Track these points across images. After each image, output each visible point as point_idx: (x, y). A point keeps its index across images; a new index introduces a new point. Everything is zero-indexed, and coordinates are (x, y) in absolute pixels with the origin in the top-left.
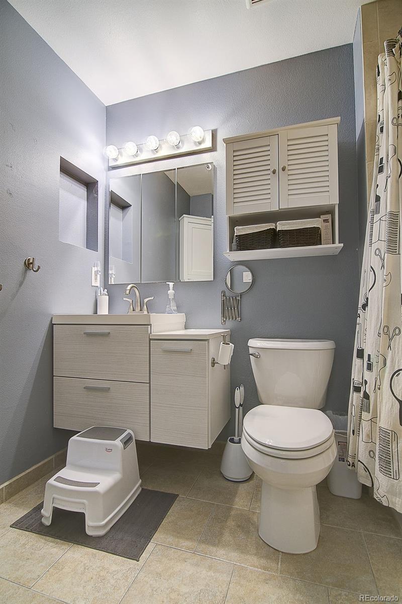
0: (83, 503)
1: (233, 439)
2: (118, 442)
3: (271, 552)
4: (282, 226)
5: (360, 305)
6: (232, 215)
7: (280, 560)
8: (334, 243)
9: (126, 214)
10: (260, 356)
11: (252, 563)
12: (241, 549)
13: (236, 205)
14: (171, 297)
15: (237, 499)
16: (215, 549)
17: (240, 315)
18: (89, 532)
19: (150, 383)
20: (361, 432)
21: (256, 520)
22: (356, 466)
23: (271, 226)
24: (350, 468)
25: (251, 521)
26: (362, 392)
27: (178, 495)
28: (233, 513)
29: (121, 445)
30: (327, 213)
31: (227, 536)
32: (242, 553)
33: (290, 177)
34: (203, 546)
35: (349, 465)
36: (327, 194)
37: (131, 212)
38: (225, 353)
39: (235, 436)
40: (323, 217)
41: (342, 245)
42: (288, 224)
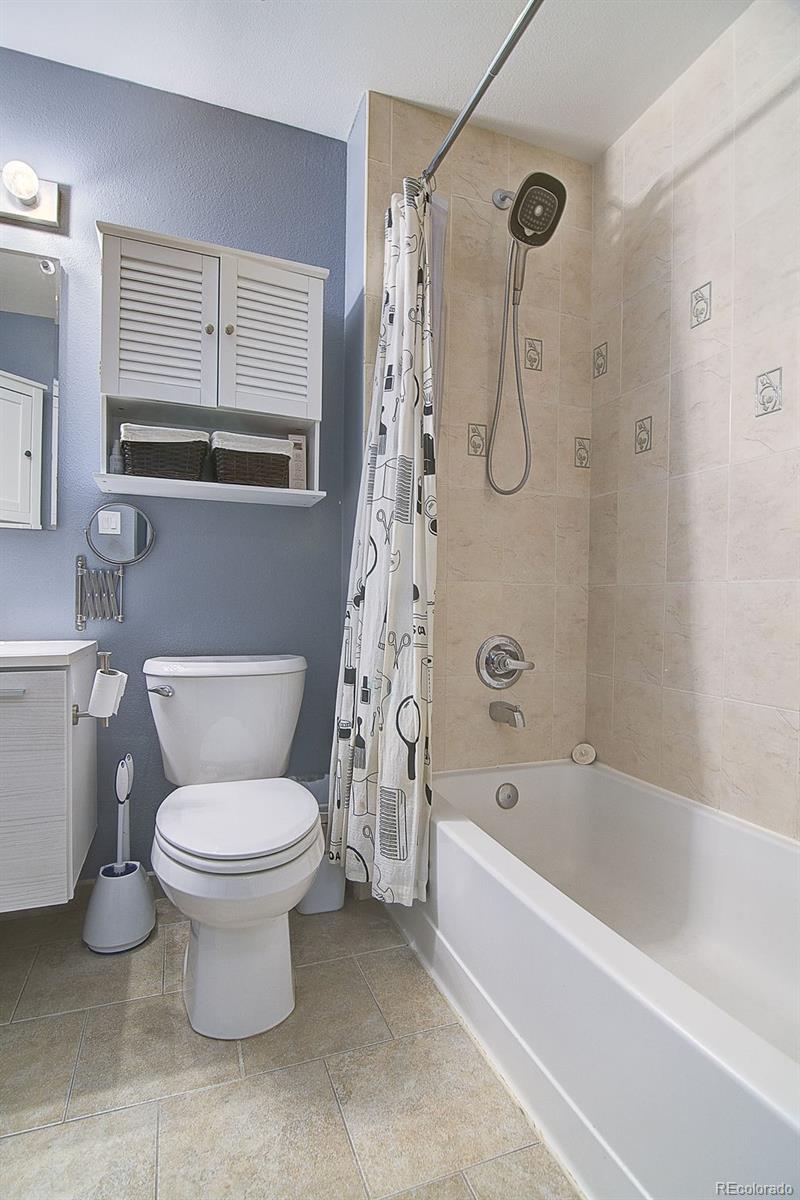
1: (112, 868)
3: (223, 1048)
4: (223, 440)
5: (350, 597)
6: (114, 394)
7: (240, 1055)
8: (310, 487)
10: (173, 693)
11: (193, 1082)
12: (165, 1068)
13: (124, 375)
15: (133, 983)
16: (109, 1094)
17: (121, 609)
20: (351, 800)
21: (180, 1006)
22: (342, 858)
23: (202, 436)
24: (333, 862)
25: (172, 1012)
26: (352, 737)
28: (130, 1012)
30: (298, 431)
31: (129, 1060)
32: (168, 1074)
33: (243, 351)
34: (83, 1099)
35: (332, 859)
36: (303, 399)
38: (109, 692)
39: (116, 861)
40: (293, 439)
41: (324, 494)
42: (236, 439)
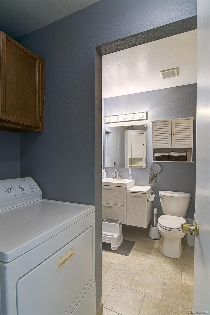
0: (111, 241)
2: (118, 224)
3: (166, 257)
4: (172, 154)
6: (154, 148)
7: (169, 259)
8: (191, 161)
9: (108, 136)
10: (164, 198)
11: (160, 259)
12: (157, 256)
13: (156, 145)
14: (130, 174)
15: (155, 244)
17: (156, 181)
18: (112, 249)
19: (126, 206)
21: (161, 250)
23: (169, 154)
27: (135, 242)
28: (154, 248)
29: (119, 225)
31: (153, 253)
33: (176, 137)
34: (146, 255)
36: (189, 144)
37: (110, 135)
38: (152, 198)
39: (154, 225)
40: (187, 150)
41: (194, 162)
42: (175, 154)
